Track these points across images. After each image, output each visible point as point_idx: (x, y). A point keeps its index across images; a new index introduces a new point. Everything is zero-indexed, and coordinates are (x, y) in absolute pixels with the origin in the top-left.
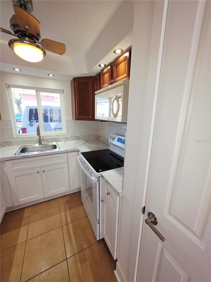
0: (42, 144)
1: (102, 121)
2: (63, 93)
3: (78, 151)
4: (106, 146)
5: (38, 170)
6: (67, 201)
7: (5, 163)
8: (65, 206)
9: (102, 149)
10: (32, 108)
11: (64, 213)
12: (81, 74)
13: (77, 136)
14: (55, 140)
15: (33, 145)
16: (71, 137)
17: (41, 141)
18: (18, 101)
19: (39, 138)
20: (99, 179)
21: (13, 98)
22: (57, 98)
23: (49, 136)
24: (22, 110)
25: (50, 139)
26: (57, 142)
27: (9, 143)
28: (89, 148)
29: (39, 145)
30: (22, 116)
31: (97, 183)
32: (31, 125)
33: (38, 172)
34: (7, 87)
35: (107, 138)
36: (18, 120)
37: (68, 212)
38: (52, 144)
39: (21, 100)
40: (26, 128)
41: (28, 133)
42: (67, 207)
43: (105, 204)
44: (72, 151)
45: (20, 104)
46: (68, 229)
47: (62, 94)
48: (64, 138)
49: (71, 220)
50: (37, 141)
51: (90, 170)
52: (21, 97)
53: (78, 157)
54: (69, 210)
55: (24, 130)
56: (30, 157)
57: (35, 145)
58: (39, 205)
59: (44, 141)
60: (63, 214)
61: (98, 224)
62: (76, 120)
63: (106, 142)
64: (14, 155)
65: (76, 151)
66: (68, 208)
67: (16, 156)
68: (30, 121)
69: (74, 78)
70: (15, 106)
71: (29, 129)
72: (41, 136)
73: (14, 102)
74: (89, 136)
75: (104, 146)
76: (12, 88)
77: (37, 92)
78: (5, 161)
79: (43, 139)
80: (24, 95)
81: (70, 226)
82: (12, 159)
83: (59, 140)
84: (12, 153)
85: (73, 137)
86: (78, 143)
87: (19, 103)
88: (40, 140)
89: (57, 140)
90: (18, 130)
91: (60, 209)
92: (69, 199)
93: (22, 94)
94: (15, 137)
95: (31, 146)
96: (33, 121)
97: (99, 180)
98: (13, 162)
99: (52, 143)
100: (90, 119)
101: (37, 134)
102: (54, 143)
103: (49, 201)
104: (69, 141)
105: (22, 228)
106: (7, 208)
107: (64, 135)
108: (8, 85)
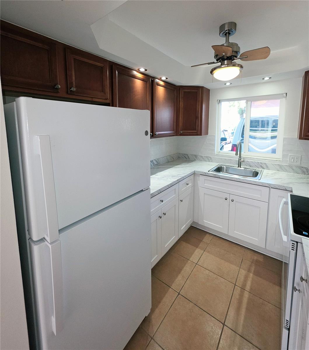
0: (241, 167)
2: (286, 97)
3: (289, 191)
5: (227, 196)
6: (257, 261)
7: (199, 176)
8: (251, 266)
11: (246, 272)
13: (303, 167)
14: (261, 166)
16: (290, 166)
17: (240, 163)
19: (239, 159)
20: (295, 245)
25: (254, 163)
26: (264, 169)
27: (210, 159)
29: (238, 168)
31: (290, 250)
33: (226, 199)
34: (218, 102)
37: (251, 275)
42: (253, 269)
44: (279, 188)
46: (241, 295)
47: (284, 99)
48: (277, 165)
50: (235, 162)
54: (254, 274)
55: (234, 146)
56: (221, 178)
59: (245, 164)
60: (243, 272)
64: (208, 171)
65: (286, 190)
66: (254, 271)
67: (210, 172)
68: (242, 137)
69: (305, 72)
72: (242, 156)
76: (222, 103)
79: (243, 161)
81: (246, 295)
82: (205, 175)
83: (267, 167)
85: (294, 168)
88: (240, 161)
91: (241, 263)
92: (261, 260)
94: (215, 153)
95: (229, 166)
97: (295, 248)
98: (205, 177)
101: (235, 154)
102: (258, 170)
103: (234, 243)
104: (285, 172)
105: (198, 249)
106: (193, 222)
107: (277, 160)
108: (219, 100)
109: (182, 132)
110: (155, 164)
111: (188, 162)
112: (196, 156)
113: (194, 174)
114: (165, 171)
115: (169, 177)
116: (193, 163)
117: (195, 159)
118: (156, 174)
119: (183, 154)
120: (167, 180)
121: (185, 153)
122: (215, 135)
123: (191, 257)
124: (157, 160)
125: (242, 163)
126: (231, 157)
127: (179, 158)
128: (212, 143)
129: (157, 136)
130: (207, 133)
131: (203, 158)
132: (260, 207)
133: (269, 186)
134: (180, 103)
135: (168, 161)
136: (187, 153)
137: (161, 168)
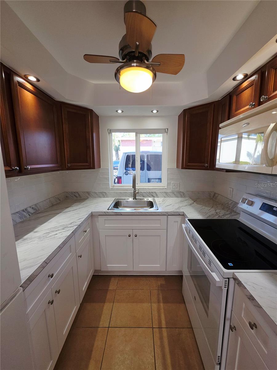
0: (136, 198)
1: (228, 171)
2: (167, 132)
3: (183, 215)
4: (231, 213)
5: (130, 232)
6: (162, 285)
7: (98, 217)
8: (158, 294)
9: (225, 218)
10: (129, 154)
11: (157, 305)
12: (195, 102)
13: (181, 192)
14: (152, 194)
15: (127, 199)
16: (173, 193)
17: (136, 194)
18: (117, 148)
19: (134, 191)
20: (227, 282)
21: (113, 145)
22: (154, 142)
23: (145, 189)
24: (119, 157)
25: (146, 193)
26: (154, 197)
27: (104, 194)
28: (200, 212)
29: (134, 199)
30: (119, 163)
31: (223, 288)
32: (126, 174)
33: (130, 235)
34: (109, 132)
35: (232, 199)
36: (115, 168)
37: (162, 304)
38: (148, 200)
39: (120, 147)
40: (121, 177)
41: (123, 183)
43: (239, 339)
44: (174, 214)
45: (119, 151)
46: (161, 338)
47: (166, 134)
48: (164, 193)
49: (167, 323)
50: (131, 195)
51: (206, 255)
52: (120, 144)
53: (184, 226)
54: (163, 303)
55: (119, 179)
56: (122, 214)
57: (129, 199)
58: (127, 278)
59: (139, 195)
60: (155, 306)
61: (217, 364)
62: (182, 169)
63: (230, 205)
64: (108, 210)
65: (179, 215)
66: (163, 298)
67: (109, 211)
68: (125, 169)
69: (184, 110)
70: (114, 153)
71: (124, 178)
72: (136, 188)
73: (113, 149)
74: (199, 193)
75: (228, 213)
76: (113, 133)
77: (136, 135)
78: (99, 216)
79: (138, 193)
80: (122, 141)
81: (165, 332)
82: (105, 214)
83: (157, 195)
84: (106, 206)
85: (175, 193)
86: (182, 202)
87: (117, 150)
88: (135, 193)
89: (154, 195)
90: (114, 178)
92: (164, 283)
93: (121, 140)
94: (110, 188)
95: (125, 199)
96: (129, 169)
97: (227, 284)
98: (105, 217)
99: (149, 198)
100: (204, 168)
101: (132, 186)
102: (151, 199)
103: (138, 277)
104: (169, 197)
105: (105, 304)
106: (95, 270)
107: (163, 189)
108: (110, 130)
109: (69, 165)
110: (31, 213)
111: (79, 202)
112: (88, 193)
113: (92, 216)
114: (49, 221)
115: (59, 230)
116: (87, 201)
117: (87, 197)
118: (35, 230)
119: (72, 192)
120: (56, 235)
121: (75, 191)
122: (108, 168)
123: (99, 322)
124: (34, 206)
125: (137, 195)
126: (127, 190)
127: (67, 198)
128: (106, 177)
129: (28, 172)
130: (99, 166)
131: (97, 195)
132: (160, 236)
133: (166, 214)
134: (64, 127)
135: (52, 204)
136: (77, 191)
137: (41, 217)
